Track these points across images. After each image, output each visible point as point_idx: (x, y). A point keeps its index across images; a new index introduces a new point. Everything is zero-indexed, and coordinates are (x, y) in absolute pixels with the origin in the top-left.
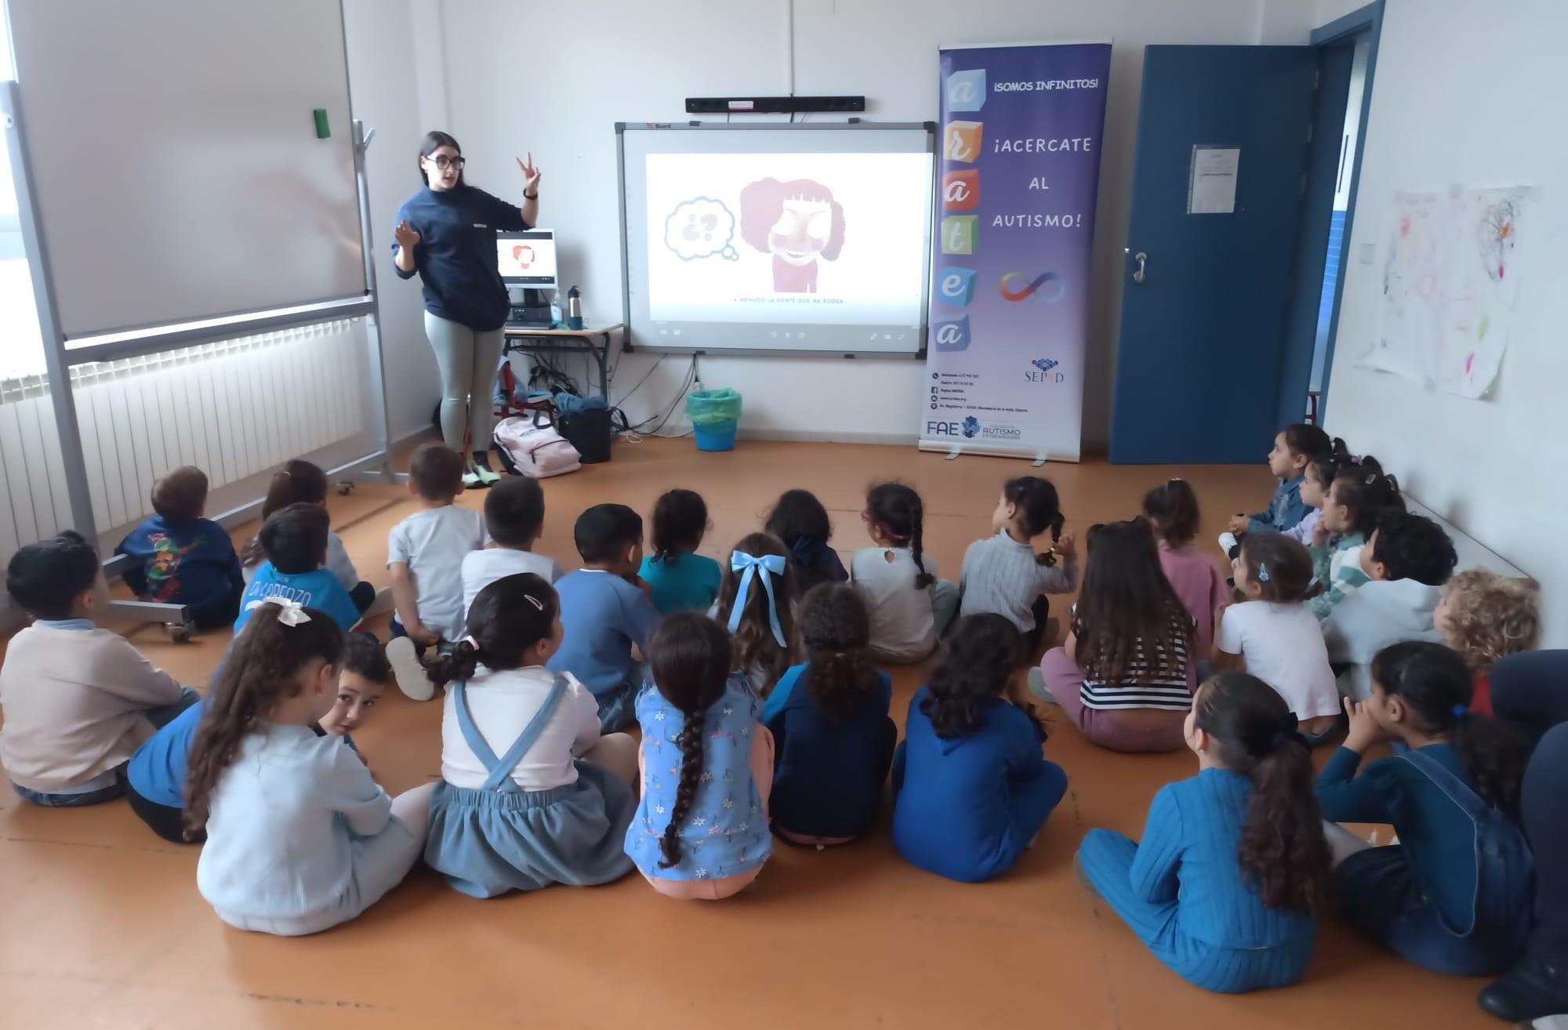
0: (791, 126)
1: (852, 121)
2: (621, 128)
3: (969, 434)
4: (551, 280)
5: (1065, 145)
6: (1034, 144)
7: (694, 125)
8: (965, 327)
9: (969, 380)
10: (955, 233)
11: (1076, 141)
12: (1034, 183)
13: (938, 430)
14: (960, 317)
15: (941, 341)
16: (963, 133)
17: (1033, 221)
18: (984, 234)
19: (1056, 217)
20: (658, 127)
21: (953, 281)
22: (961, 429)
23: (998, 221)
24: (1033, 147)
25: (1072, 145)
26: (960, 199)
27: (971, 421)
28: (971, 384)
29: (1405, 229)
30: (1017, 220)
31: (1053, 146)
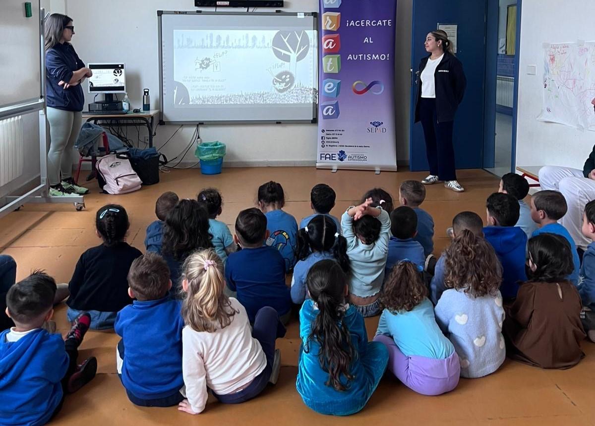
0: (247, 13)
1: (277, 11)
2: (160, 13)
3: (341, 160)
4: (122, 88)
5: (380, 23)
6: (365, 22)
7: (199, 12)
8: (336, 107)
9: (340, 133)
10: (330, 63)
11: (384, 21)
12: (366, 40)
13: (326, 158)
14: (334, 102)
15: (325, 114)
16: (331, 17)
17: (366, 57)
18: (344, 62)
19: (377, 56)
20: (180, 13)
21: (329, 86)
22: (337, 157)
23: (350, 57)
24: (365, 24)
25: (383, 23)
26: (331, 48)
27: (342, 153)
28: (341, 134)
29: (553, 60)
30: (359, 57)
31: (374, 23)
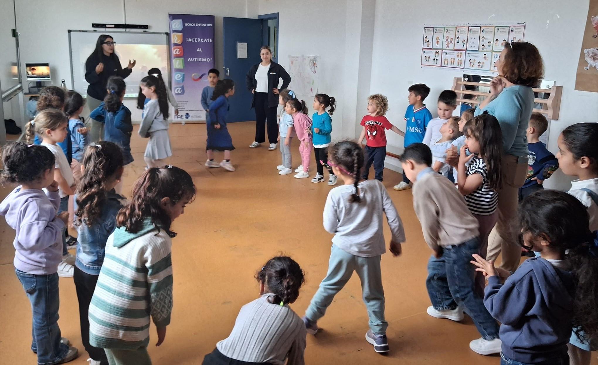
0: (126, 32)
1: (144, 31)
2: (69, 31)
3: (187, 118)
4: (49, 77)
5: (205, 40)
6: (197, 39)
7: (95, 31)
8: (183, 88)
9: (185, 103)
10: (177, 63)
11: (208, 39)
12: (198, 50)
13: (178, 117)
14: (181, 85)
15: (176, 93)
16: (177, 36)
17: (199, 60)
18: (186, 63)
19: (205, 59)
20: (83, 31)
21: (178, 76)
22: (184, 117)
23: (189, 59)
24: (197, 40)
25: (207, 40)
26: (178, 54)
27: (187, 114)
28: (186, 104)
29: (292, 63)
30: (194, 59)
31: (202, 40)
